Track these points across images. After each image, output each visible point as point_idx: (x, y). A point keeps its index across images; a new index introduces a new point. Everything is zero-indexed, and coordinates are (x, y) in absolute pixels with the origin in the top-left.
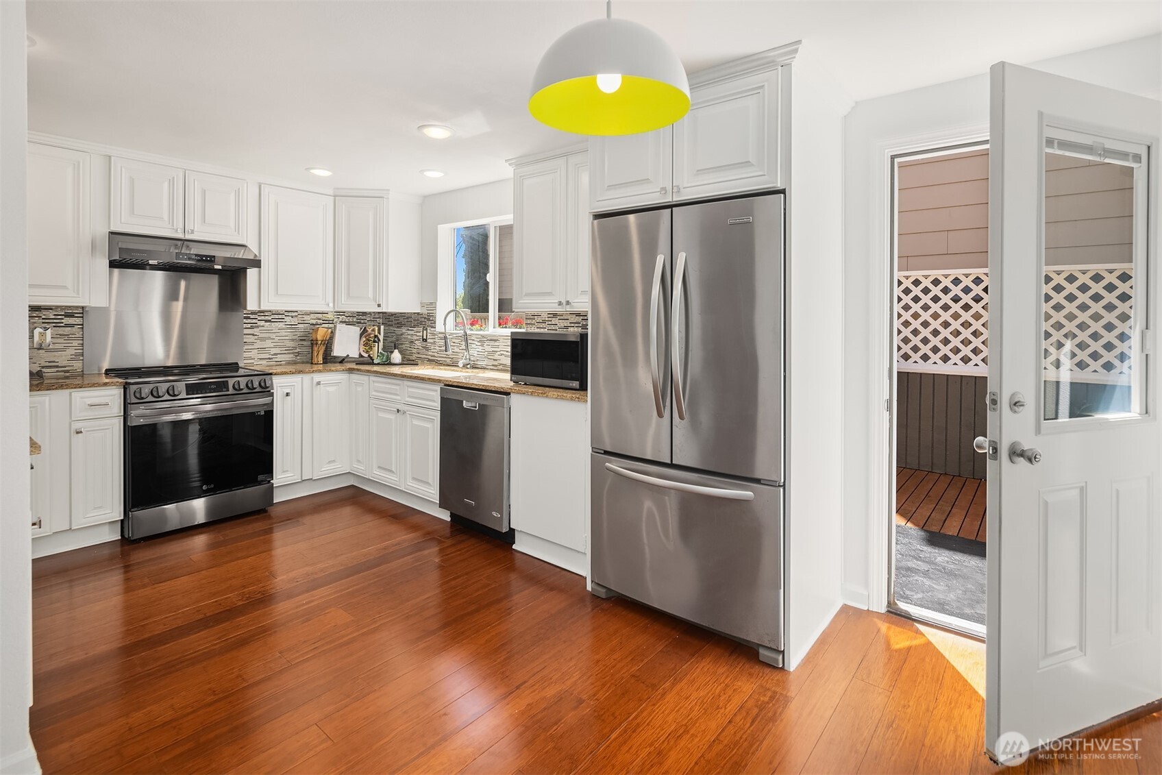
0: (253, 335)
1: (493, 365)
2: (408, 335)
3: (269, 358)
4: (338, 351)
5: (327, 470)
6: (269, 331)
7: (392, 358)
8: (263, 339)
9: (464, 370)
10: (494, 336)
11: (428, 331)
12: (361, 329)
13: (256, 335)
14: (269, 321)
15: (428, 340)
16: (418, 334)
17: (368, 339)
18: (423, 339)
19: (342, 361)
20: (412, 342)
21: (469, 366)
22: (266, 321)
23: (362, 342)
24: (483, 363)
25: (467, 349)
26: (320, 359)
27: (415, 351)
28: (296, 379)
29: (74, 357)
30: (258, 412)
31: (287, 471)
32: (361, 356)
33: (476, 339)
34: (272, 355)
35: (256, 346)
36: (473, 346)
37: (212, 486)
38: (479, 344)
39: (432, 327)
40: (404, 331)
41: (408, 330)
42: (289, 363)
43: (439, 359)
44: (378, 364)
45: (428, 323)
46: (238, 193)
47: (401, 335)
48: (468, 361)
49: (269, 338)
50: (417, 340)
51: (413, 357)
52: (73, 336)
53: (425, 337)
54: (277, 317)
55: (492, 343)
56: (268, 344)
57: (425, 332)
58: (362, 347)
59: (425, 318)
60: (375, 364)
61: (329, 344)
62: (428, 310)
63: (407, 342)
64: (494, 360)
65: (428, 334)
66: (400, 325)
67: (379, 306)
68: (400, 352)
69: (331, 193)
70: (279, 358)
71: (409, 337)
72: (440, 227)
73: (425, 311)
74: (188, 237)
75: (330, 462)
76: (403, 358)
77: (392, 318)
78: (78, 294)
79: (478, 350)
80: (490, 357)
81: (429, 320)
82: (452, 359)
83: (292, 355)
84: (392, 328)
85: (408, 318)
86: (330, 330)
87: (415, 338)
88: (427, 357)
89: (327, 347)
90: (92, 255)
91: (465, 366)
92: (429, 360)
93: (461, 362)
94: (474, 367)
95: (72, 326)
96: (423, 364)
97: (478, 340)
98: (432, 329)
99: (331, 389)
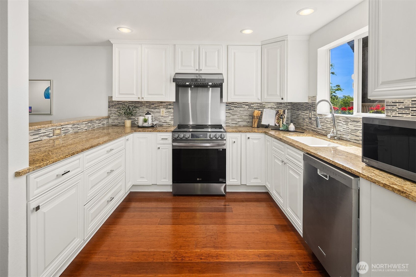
0: (230, 113)
1: (355, 140)
2: (302, 115)
3: (236, 124)
4: (264, 122)
5: (253, 182)
6: (236, 111)
7: (289, 128)
8: (233, 115)
9: (331, 141)
10: (357, 118)
11: (312, 113)
12: (276, 111)
13: (231, 113)
14: (236, 107)
15: (312, 119)
16: (307, 115)
17: (280, 117)
18: (309, 118)
19: (267, 127)
20: (304, 119)
21: (336, 138)
22: (235, 107)
23: (276, 118)
24: (348, 137)
25: (334, 126)
26: (256, 125)
27: (305, 124)
28: (238, 135)
29: (171, 119)
30: (219, 149)
31: (234, 178)
32: (276, 125)
33: (342, 120)
34: (237, 122)
35: (231, 118)
36: (340, 124)
37: (201, 179)
38: (344, 123)
39: (315, 111)
40: (300, 113)
41: (302, 112)
42: (244, 126)
43: (318, 130)
44: (282, 130)
45: (312, 108)
46: (219, 51)
47: (299, 115)
48: (335, 135)
49: (236, 115)
50: (306, 118)
51: (304, 128)
52: (171, 112)
53: (310, 117)
54: (239, 105)
55: (355, 123)
56: (235, 117)
57: (310, 113)
58: (276, 120)
59: (310, 106)
60: (280, 130)
61: (260, 118)
62: (312, 101)
63: (302, 119)
64: (356, 136)
65: (312, 115)
66: (298, 110)
67: (282, 99)
68: (294, 124)
69: (260, 44)
70: (240, 123)
71: (302, 116)
72: (319, 50)
73: (310, 101)
74: (201, 72)
75: (255, 178)
76: (296, 128)
77: (295, 106)
78: (166, 97)
79: (343, 127)
80: (353, 133)
81: (312, 106)
82: (326, 131)
83: (246, 123)
84: (294, 111)
85: (302, 106)
86: (260, 112)
87: (306, 117)
88: (311, 128)
89: (259, 119)
90: (170, 82)
91: (333, 138)
92: (313, 130)
93: (329, 134)
94: (340, 139)
95: (170, 108)
96: (309, 133)
97: (344, 120)
98: (314, 112)
99: (255, 141)
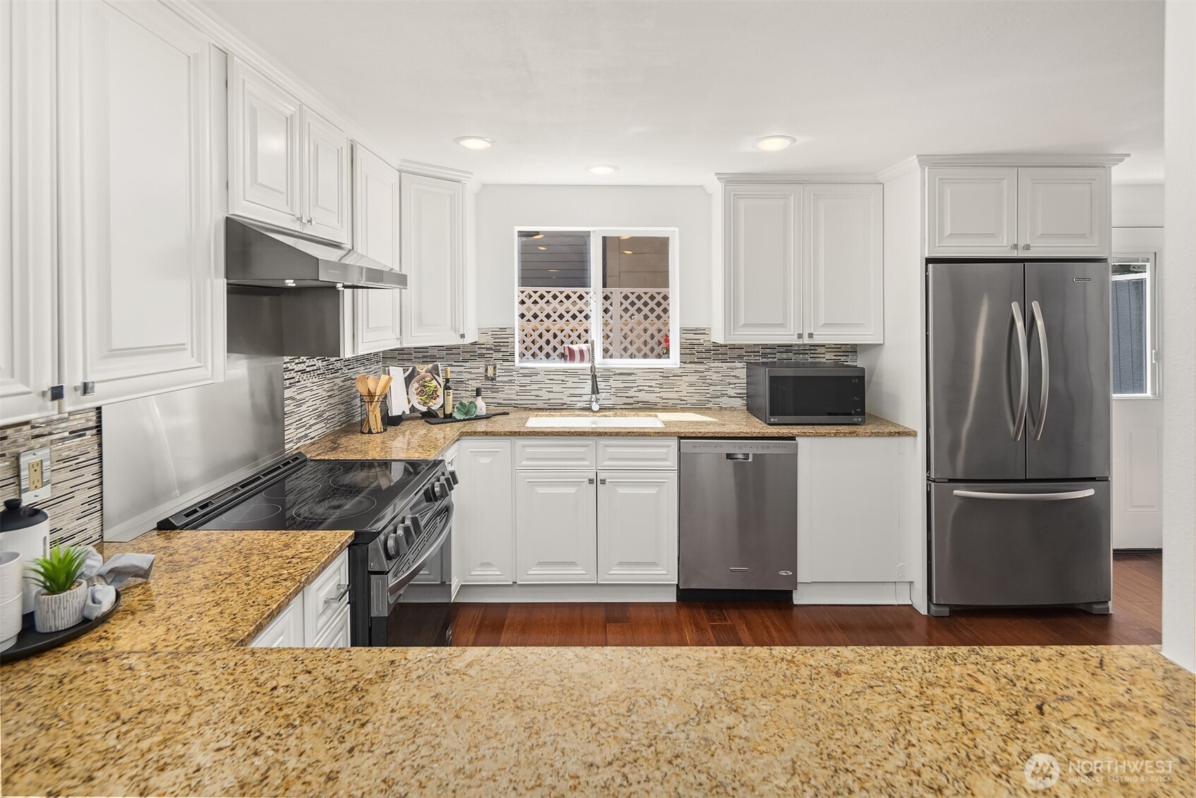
0: (292, 398)
3: (306, 436)
6: (305, 388)
8: (300, 404)
11: (498, 366)
12: (407, 370)
15: (498, 379)
16: (476, 371)
18: (488, 378)
23: (413, 390)
32: (413, 409)
34: (308, 428)
35: (295, 417)
41: (452, 366)
43: (521, 402)
45: (497, 355)
49: (304, 401)
50: (472, 379)
54: (311, 362)
56: (304, 410)
59: (489, 349)
62: (496, 339)
65: (497, 370)
67: (463, 336)
69: (398, 165)
70: (313, 431)
73: (488, 340)
81: (498, 350)
83: (323, 424)
87: (469, 376)
88: (495, 400)
